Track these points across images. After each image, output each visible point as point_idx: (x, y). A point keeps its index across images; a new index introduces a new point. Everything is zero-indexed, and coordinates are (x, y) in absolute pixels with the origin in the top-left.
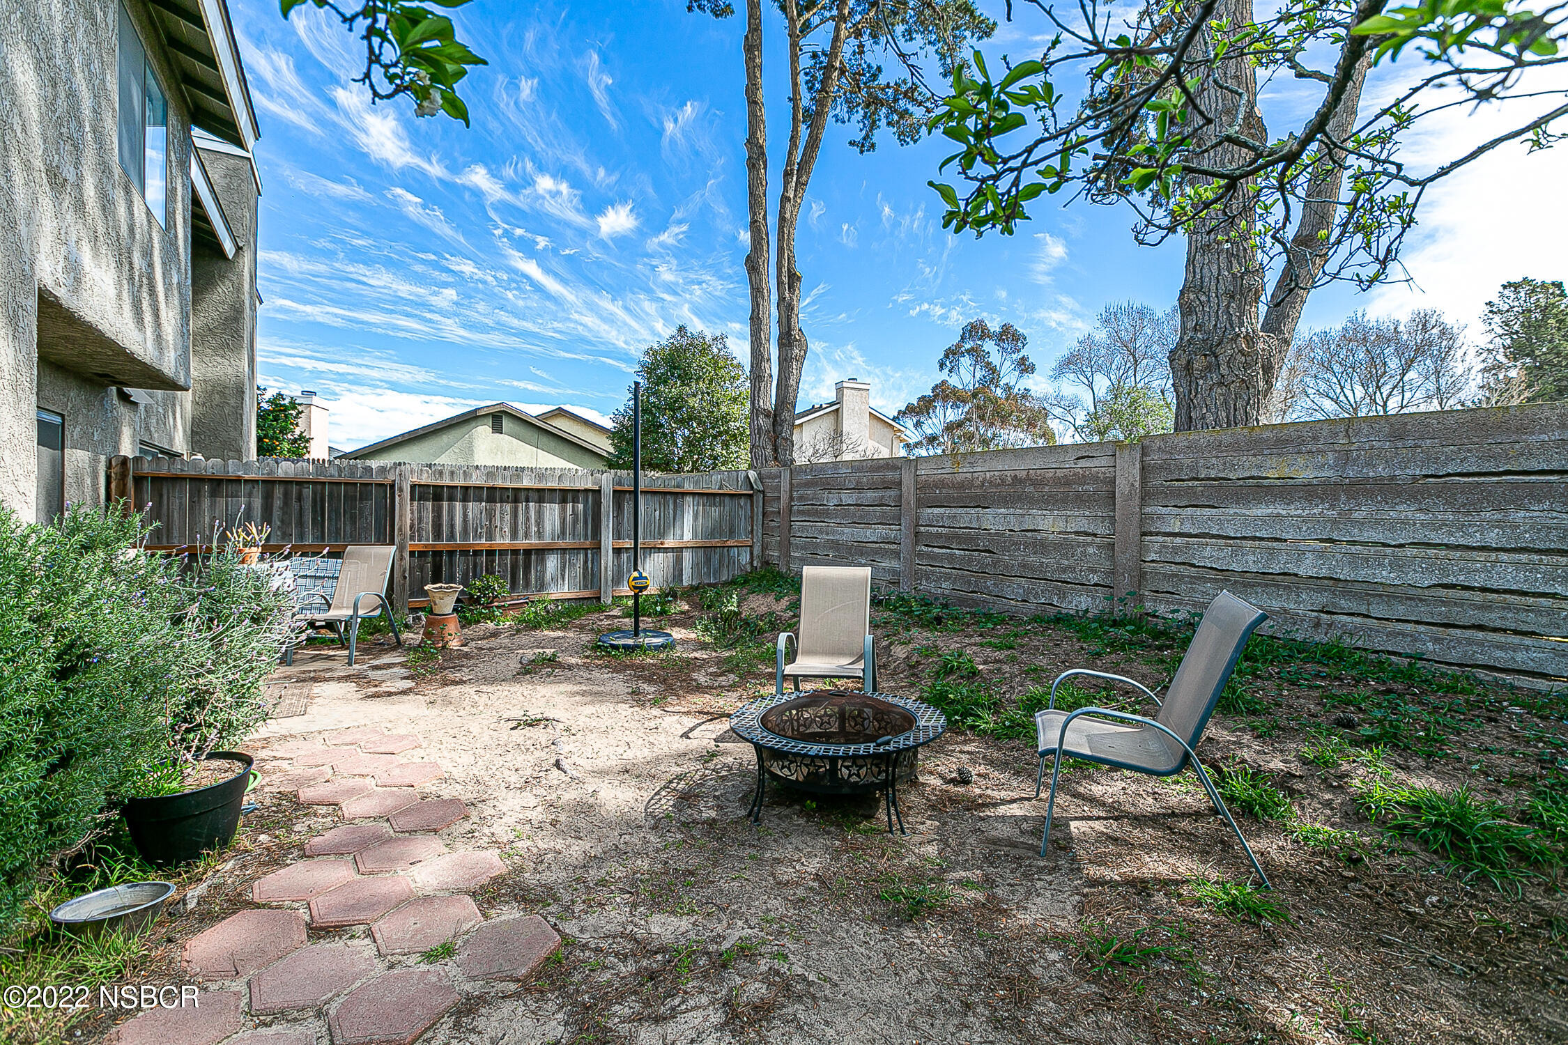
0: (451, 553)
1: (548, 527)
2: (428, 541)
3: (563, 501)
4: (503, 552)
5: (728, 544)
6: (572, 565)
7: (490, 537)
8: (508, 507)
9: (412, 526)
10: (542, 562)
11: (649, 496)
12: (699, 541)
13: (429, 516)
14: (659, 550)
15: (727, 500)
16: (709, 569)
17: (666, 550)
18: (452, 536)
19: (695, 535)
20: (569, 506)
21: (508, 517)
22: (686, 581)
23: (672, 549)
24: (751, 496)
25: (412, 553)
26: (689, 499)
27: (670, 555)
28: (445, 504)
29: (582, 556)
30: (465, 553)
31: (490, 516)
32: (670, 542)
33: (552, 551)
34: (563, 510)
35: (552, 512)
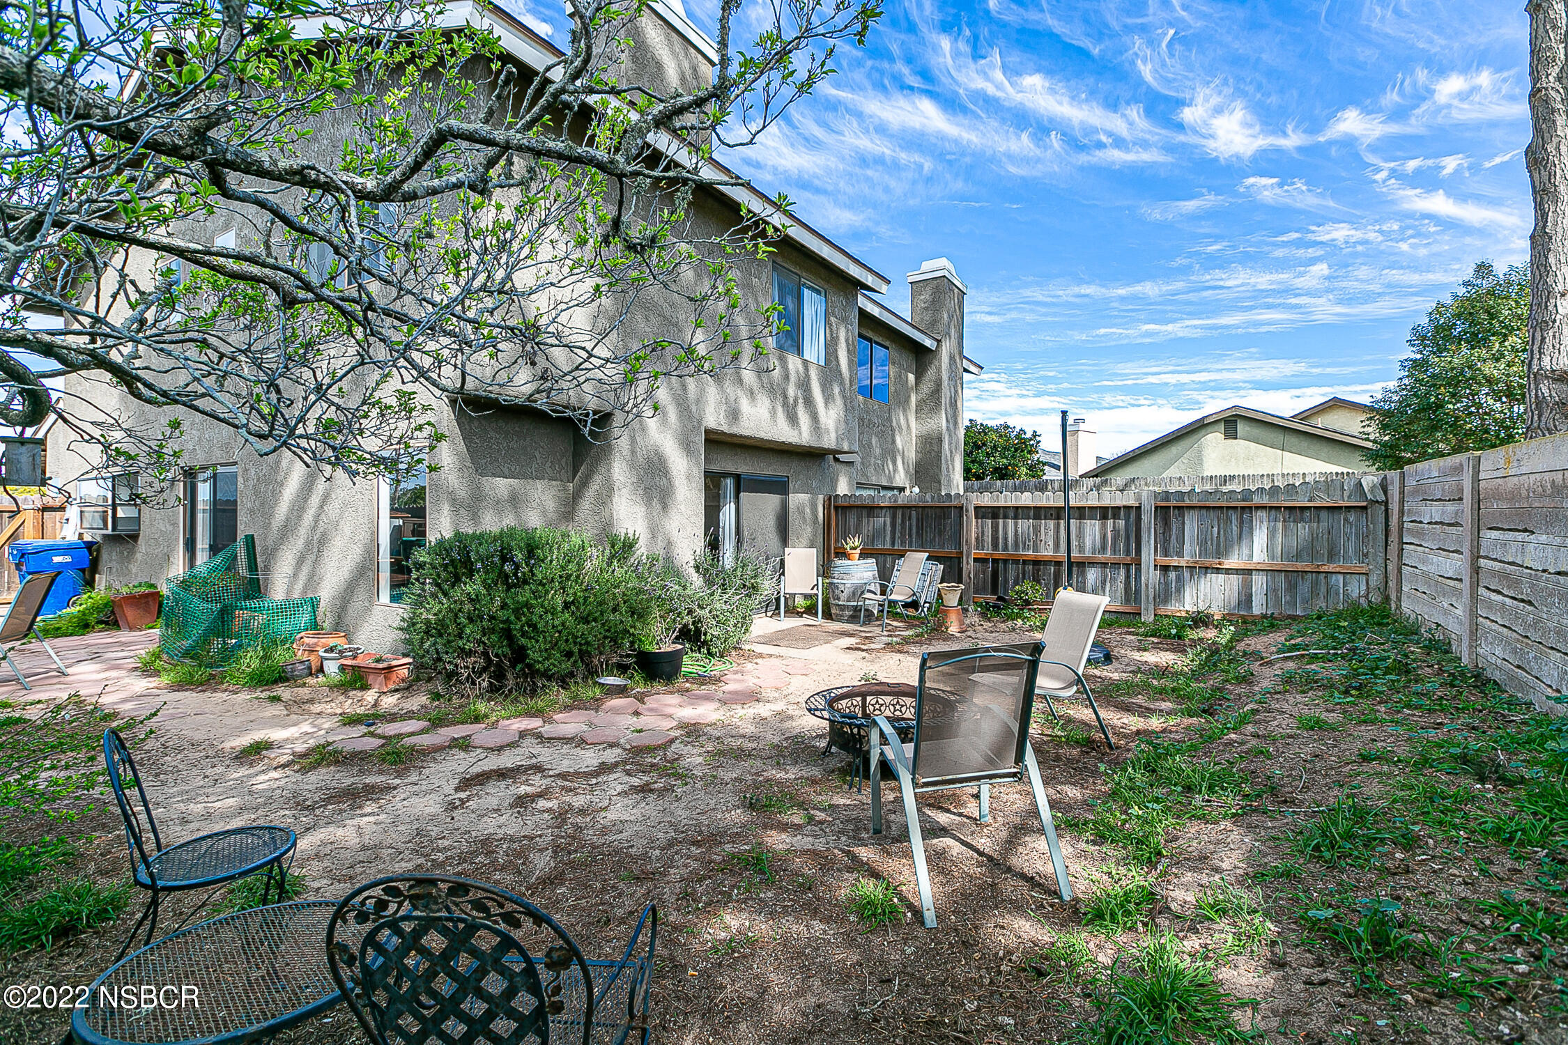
0: (1005, 561)
1: (1088, 542)
2: (988, 551)
3: (1104, 517)
4: (1047, 563)
5: (1325, 568)
6: (1113, 580)
7: (1036, 549)
8: (1051, 523)
9: (977, 539)
10: (1083, 574)
11: (1204, 512)
12: (1278, 564)
13: (989, 532)
14: (1218, 571)
15: (1324, 514)
16: (1294, 597)
17: (1228, 571)
18: (1006, 548)
19: (1272, 556)
20: (1110, 522)
21: (1051, 533)
22: (1258, 608)
23: (1237, 571)
24: (1365, 508)
25: (976, 560)
26: (1262, 514)
27: (1234, 577)
28: (1001, 521)
29: (1123, 572)
30: (1016, 562)
31: (1037, 531)
32: (1232, 562)
33: (1092, 564)
34: (1104, 527)
35: (1092, 528)
